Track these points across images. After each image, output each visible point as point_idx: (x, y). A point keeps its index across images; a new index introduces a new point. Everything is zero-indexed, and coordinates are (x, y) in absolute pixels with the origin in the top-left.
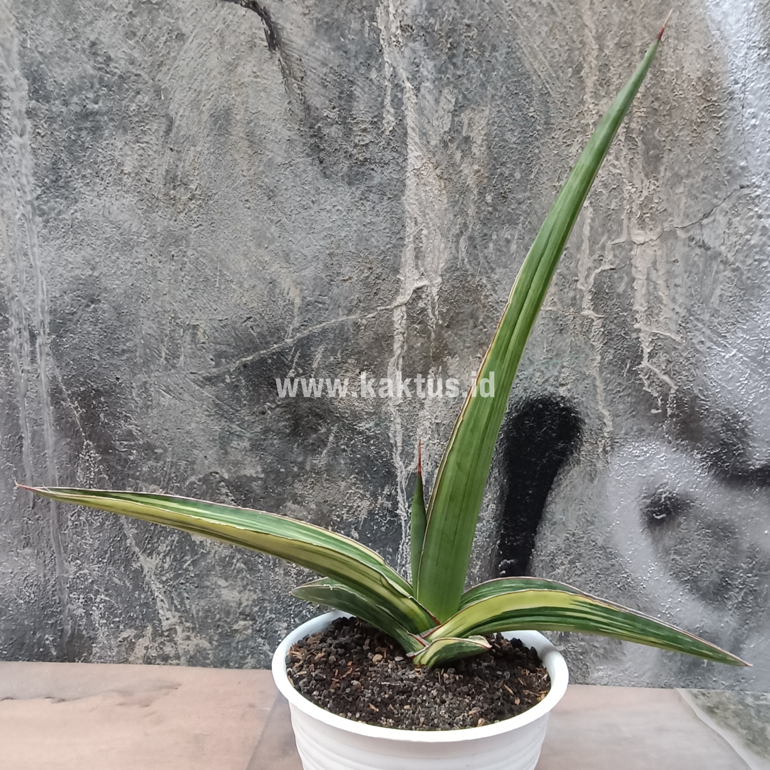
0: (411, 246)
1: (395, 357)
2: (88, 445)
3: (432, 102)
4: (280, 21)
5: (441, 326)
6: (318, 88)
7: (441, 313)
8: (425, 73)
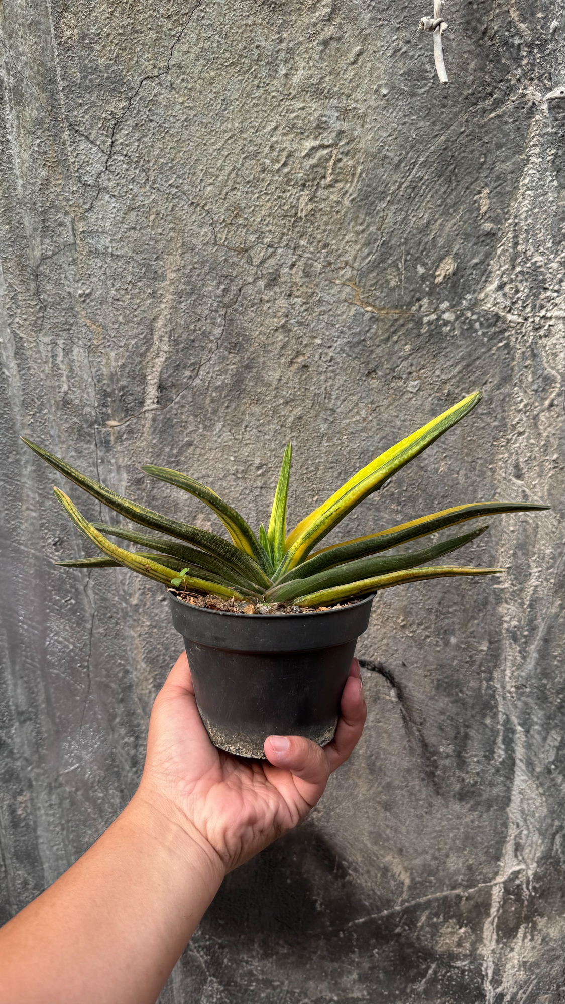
0: (512, 842)
1: (491, 918)
2: (211, 981)
3: (540, 740)
4: (403, 681)
5: (534, 897)
6: (435, 731)
7: (534, 888)
8: (536, 719)
